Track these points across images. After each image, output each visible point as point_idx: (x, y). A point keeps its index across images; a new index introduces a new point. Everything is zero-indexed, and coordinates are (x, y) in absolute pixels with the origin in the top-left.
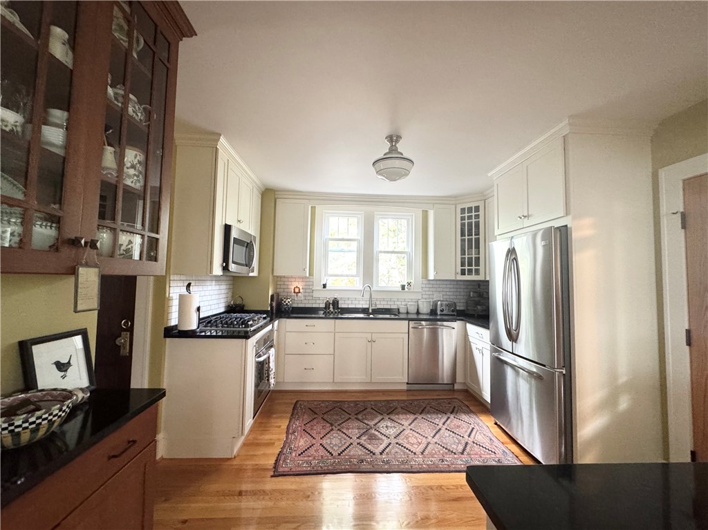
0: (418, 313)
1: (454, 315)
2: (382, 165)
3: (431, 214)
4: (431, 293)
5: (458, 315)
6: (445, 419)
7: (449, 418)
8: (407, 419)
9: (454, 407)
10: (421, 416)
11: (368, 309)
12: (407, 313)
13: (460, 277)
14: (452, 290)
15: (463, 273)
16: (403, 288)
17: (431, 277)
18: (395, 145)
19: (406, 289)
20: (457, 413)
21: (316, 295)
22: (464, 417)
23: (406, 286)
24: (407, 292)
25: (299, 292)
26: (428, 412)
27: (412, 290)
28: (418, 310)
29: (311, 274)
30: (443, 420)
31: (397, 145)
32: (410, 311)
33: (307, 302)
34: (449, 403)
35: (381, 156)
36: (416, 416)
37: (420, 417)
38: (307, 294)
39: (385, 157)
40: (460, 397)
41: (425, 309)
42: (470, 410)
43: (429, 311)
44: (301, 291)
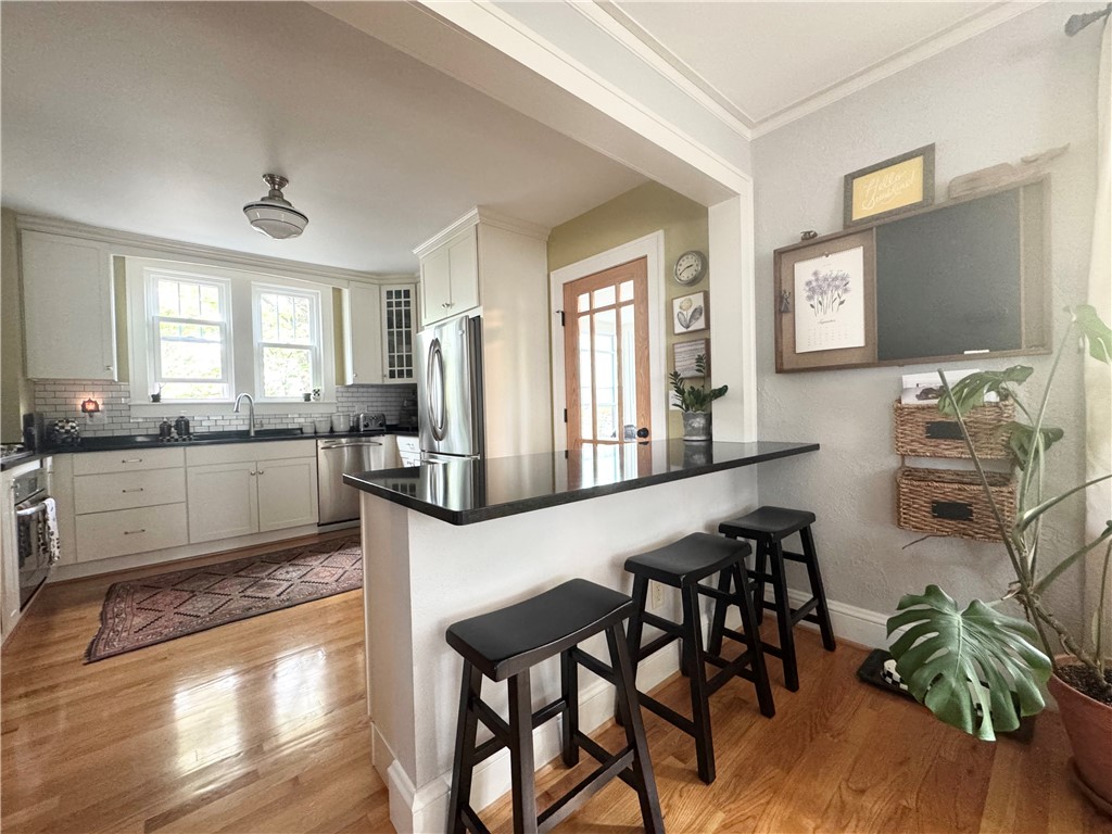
0: (331, 432)
1: (383, 430)
2: (258, 213)
3: (346, 294)
4: (350, 404)
8: (317, 559)
10: (339, 552)
11: (248, 432)
12: (315, 431)
13: (389, 381)
14: (379, 399)
15: (392, 375)
16: (307, 398)
17: (349, 381)
18: (279, 190)
19: (312, 400)
23: (312, 397)
24: (313, 403)
25: (98, 411)
26: (348, 547)
27: (321, 401)
28: (332, 428)
29: (124, 375)
31: (282, 190)
32: (319, 428)
33: (114, 427)
35: (257, 200)
36: (330, 554)
37: (336, 553)
38: (114, 413)
39: (263, 203)
41: (341, 425)
43: (348, 427)
44: (101, 407)
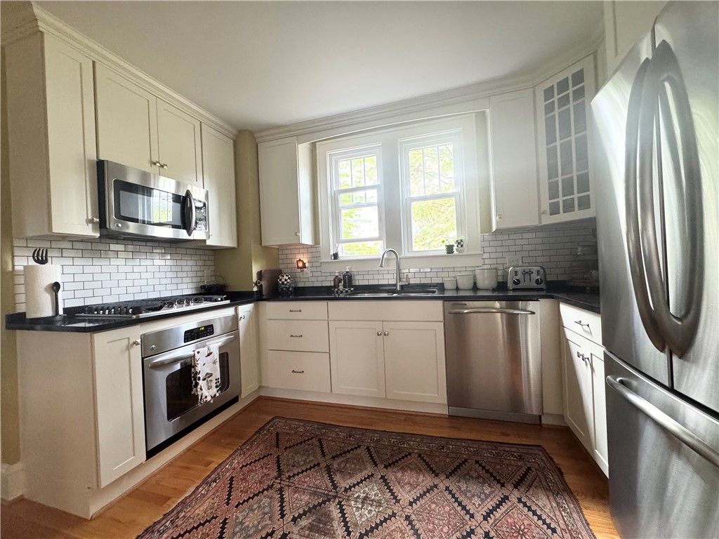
0: (475, 288)
1: (542, 290)
4: (501, 255)
5: (549, 289)
6: (496, 501)
7: (505, 499)
8: (413, 486)
9: (529, 469)
10: (447, 483)
11: (395, 285)
12: (457, 289)
13: (549, 220)
15: (554, 210)
16: (450, 249)
17: (494, 227)
19: (455, 252)
20: (529, 487)
21: (325, 269)
22: (544, 503)
23: (455, 248)
24: (456, 256)
25: (304, 267)
26: (467, 477)
27: (465, 253)
28: (475, 283)
29: (317, 241)
30: (490, 504)
32: (460, 286)
33: (315, 279)
34: (520, 458)
36: (436, 481)
37: (443, 483)
38: (315, 269)
40: (550, 447)
41: (485, 281)
42: (565, 483)
43: (494, 284)
44: (307, 265)
